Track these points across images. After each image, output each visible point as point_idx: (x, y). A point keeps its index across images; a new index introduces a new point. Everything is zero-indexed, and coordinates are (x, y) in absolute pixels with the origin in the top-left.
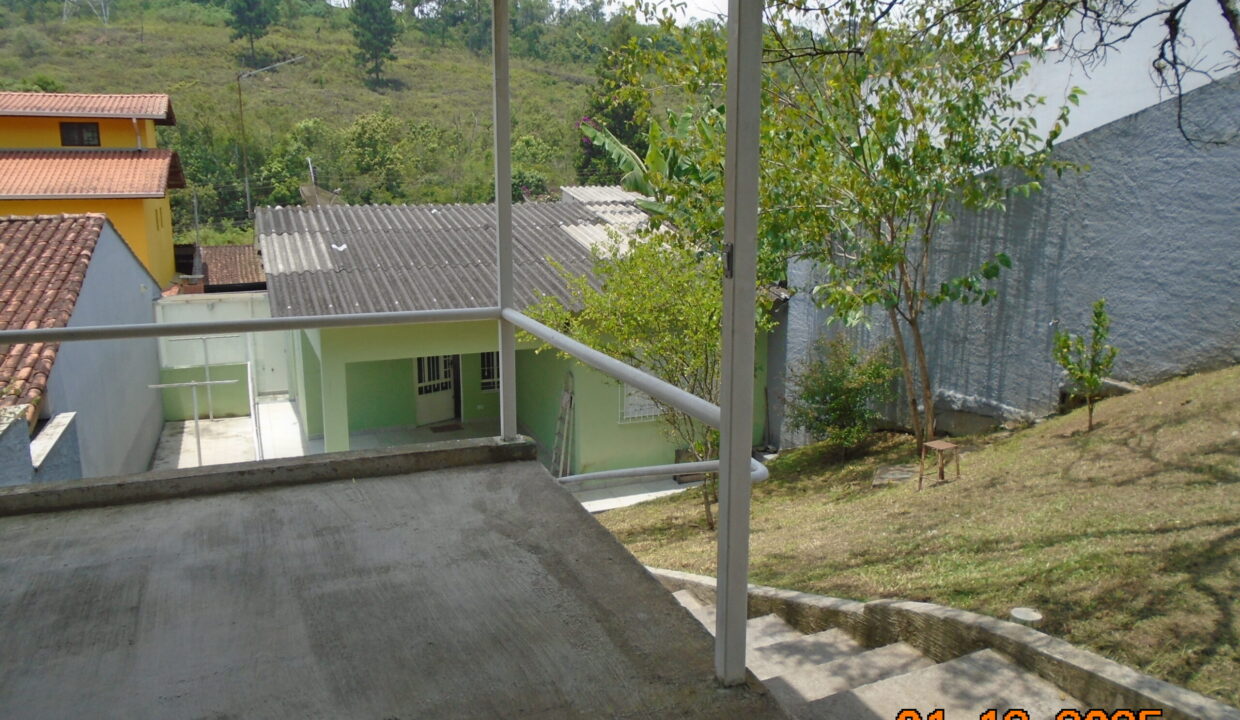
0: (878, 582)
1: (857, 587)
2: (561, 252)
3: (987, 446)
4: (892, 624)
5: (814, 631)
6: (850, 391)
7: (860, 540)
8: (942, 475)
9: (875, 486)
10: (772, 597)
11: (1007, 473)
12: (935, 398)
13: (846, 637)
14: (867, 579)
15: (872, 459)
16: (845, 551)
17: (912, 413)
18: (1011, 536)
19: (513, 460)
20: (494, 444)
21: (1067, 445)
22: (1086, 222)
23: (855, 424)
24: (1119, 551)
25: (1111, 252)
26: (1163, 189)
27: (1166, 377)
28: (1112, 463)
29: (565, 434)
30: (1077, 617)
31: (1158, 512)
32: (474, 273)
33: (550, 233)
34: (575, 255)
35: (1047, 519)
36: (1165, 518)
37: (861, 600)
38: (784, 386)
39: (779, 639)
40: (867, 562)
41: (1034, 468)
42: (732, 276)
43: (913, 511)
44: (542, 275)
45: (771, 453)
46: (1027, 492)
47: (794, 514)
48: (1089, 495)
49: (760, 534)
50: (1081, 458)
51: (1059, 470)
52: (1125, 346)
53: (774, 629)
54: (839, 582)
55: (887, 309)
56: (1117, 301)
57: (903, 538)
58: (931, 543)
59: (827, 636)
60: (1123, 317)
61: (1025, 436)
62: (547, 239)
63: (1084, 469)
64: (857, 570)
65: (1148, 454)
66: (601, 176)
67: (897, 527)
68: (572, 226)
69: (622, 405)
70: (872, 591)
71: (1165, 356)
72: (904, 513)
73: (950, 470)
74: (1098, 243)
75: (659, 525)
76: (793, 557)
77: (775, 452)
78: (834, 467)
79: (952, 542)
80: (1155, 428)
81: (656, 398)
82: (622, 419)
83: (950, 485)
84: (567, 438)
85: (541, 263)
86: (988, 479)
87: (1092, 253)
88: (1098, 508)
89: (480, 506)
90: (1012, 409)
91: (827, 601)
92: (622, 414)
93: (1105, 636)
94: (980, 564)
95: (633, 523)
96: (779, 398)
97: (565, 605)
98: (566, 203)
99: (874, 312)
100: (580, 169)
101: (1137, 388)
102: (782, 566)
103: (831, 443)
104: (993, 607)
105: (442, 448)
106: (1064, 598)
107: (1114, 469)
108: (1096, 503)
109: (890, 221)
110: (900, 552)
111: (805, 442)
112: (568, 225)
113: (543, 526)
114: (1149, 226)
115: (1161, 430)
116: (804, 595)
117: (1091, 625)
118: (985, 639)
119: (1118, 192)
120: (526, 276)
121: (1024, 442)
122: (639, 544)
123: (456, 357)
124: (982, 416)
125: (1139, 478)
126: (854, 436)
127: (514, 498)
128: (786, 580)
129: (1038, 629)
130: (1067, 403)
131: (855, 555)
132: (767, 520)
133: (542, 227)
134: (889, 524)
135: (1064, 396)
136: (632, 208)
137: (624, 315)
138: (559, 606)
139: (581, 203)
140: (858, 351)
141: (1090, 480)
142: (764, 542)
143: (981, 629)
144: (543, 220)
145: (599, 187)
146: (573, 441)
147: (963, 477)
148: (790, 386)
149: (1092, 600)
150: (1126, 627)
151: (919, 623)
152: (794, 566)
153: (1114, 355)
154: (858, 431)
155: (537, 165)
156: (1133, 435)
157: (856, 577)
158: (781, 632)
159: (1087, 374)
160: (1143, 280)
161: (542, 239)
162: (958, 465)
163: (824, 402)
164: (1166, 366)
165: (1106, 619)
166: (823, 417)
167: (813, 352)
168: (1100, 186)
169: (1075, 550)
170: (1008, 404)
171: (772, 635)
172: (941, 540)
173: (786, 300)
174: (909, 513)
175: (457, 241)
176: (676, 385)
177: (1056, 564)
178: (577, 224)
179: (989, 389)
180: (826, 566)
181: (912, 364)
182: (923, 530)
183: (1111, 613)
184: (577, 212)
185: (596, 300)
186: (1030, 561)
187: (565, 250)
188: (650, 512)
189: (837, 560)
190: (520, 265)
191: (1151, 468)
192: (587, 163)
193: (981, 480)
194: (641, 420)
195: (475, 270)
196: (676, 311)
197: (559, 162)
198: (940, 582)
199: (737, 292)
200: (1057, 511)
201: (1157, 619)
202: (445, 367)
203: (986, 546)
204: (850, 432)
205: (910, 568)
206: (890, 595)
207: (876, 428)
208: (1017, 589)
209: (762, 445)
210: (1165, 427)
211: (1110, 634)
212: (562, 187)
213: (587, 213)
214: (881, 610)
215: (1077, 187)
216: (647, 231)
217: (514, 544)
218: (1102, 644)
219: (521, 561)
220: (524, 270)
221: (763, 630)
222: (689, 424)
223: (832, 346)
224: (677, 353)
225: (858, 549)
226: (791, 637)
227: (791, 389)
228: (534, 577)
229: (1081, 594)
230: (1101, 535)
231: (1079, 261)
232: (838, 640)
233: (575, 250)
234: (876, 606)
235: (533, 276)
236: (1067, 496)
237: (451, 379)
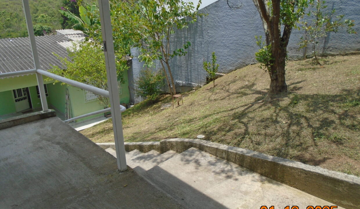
0: (163, 135)
1: (158, 138)
2: (59, 51)
3: (190, 95)
4: (168, 146)
5: (147, 152)
6: (152, 84)
7: (158, 125)
8: (178, 104)
9: (161, 110)
10: (135, 145)
11: (195, 101)
12: (175, 84)
13: (156, 152)
14: (160, 135)
15: (160, 103)
16: (154, 129)
17: (169, 88)
18: (197, 117)
19: (48, 117)
20: (41, 113)
21: (209, 91)
22: (209, 31)
23: (155, 93)
24: (222, 116)
25: (215, 39)
26: (226, 21)
27: (231, 71)
28: (220, 95)
29: (68, 108)
30: (213, 135)
31: (231, 105)
32: (29, 60)
33: (54, 45)
34: (64, 52)
35: (205, 111)
36: (232, 106)
37: (159, 141)
38: (134, 85)
39: (138, 156)
40: (161, 130)
41: (201, 99)
42: (106, 51)
43: (172, 115)
44: (53, 59)
45: (132, 105)
46: (200, 105)
47: (140, 121)
48: (215, 103)
49: (131, 128)
50: (212, 94)
51: (207, 98)
52: (221, 64)
53: (136, 154)
54: (153, 137)
55: (160, 60)
56: (218, 52)
57: (169, 122)
58: (176, 122)
59: (151, 153)
60: (220, 56)
61: (199, 90)
62: (53, 47)
63: (213, 97)
64: (157, 133)
65: (228, 91)
66: (69, 26)
67: (167, 120)
68: (61, 42)
69: (85, 97)
70: (162, 138)
71: (230, 65)
72: (169, 116)
73: (180, 103)
74: (212, 37)
75: (101, 131)
76: (140, 133)
77: (134, 105)
78: (150, 106)
79: (182, 121)
80: (229, 84)
81: (95, 93)
82: (86, 101)
83: (181, 106)
84: (69, 109)
85: (52, 55)
86: (190, 103)
87: (211, 39)
88: (217, 106)
89: (38, 133)
90: (195, 84)
91: (150, 143)
92: (86, 99)
93: (220, 138)
94: (189, 126)
95: (93, 131)
96: (132, 89)
97: (70, 158)
98: (58, 35)
99: (156, 61)
100: (62, 24)
101: (224, 75)
102: (137, 136)
103: (148, 100)
104: (193, 136)
105: (22, 117)
106: (210, 131)
107: (220, 96)
108: (216, 105)
109: (157, 34)
110: (169, 126)
111: (142, 100)
112: (60, 42)
113: (60, 136)
114: (223, 31)
115: (230, 85)
116: (143, 142)
117: (216, 136)
118: (191, 145)
119: (215, 22)
120: (47, 59)
121: (198, 92)
122: (96, 137)
123: (27, 88)
124: (188, 87)
125: (226, 97)
126: (155, 97)
127: (50, 129)
128: (139, 139)
129: (204, 140)
130: (208, 80)
131: (157, 129)
132: (133, 124)
133: (51, 43)
134: (165, 119)
135: (207, 79)
136: (80, 35)
137: (81, 69)
138: (68, 159)
139: (63, 35)
140: (153, 73)
141: (215, 100)
142: (132, 130)
143: (190, 142)
144: (51, 41)
145: (69, 30)
146: (71, 109)
147: (184, 104)
148: (135, 85)
149: (217, 130)
150: (225, 135)
151: (174, 144)
152: (141, 135)
153: (218, 66)
154: (156, 95)
155: (47, 24)
156: (224, 87)
157: (157, 135)
158: (138, 154)
159: (212, 72)
160: (223, 46)
161: (51, 47)
162: (182, 101)
163: (145, 88)
164: (231, 68)
165: (220, 134)
166: (145, 93)
167: (140, 74)
168: (211, 21)
169: (212, 118)
170: (194, 83)
171: (136, 155)
172: (179, 121)
173: (131, 60)
174: (170, 115)
175: (21, 50)
176: (101, 88)
177: (208, 122)
178: (63, 42)
179: (188, 79)
180: (149, 133)
181: (168, 74)
182: (174, 119)
183: (221, 132)
184: (62, 38)
185: (71, 66)
186: (201, 122)
187: (60, 50)
188: (98, 127)
189: (152, 131)
190: (45, 56)
191: (229, 94)
192: (64, 22)
193: (189, 104)
194: (92, 101)
195: (29, 59)
196: (97, 66)
197: (55, 22)
198: (179, 132)
199: (108, 56)
200: (207, 109)
201: (231, 132)
202: (24, 92)
203: (190, 121)
204: (153, 96)
205: (171, 130)
206: (167, 138)
207: (160, 94)
208: (198, 130)
209: (130, 103)
210: (231, 84)
211: (221, 138)
212: (56, 30)
213: (66, 38)
214: (164, 142)
215: (206, 22)
216: (85, 42)
217: (51, 143)
218: (219, 140)
219: (54, 148)
220: (46, 58)
221: (133, 154)
222: (106, 99)
223: (146, 72)
224: (99, 79)
225: (158, 127)
226: (141, 154)
227: (136, 86)
228: (59, 152)
229: (213, 129)
230: (218, 113)
231: (208, 42)
232: (154, 153)
233: (63, 50)
234: (163, 141)
235: (50, 59)
236: (209, 105)
237: (26, 96)
